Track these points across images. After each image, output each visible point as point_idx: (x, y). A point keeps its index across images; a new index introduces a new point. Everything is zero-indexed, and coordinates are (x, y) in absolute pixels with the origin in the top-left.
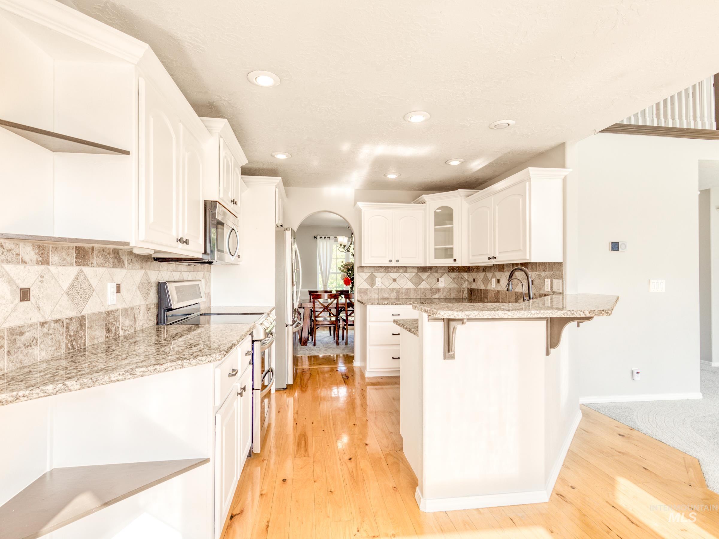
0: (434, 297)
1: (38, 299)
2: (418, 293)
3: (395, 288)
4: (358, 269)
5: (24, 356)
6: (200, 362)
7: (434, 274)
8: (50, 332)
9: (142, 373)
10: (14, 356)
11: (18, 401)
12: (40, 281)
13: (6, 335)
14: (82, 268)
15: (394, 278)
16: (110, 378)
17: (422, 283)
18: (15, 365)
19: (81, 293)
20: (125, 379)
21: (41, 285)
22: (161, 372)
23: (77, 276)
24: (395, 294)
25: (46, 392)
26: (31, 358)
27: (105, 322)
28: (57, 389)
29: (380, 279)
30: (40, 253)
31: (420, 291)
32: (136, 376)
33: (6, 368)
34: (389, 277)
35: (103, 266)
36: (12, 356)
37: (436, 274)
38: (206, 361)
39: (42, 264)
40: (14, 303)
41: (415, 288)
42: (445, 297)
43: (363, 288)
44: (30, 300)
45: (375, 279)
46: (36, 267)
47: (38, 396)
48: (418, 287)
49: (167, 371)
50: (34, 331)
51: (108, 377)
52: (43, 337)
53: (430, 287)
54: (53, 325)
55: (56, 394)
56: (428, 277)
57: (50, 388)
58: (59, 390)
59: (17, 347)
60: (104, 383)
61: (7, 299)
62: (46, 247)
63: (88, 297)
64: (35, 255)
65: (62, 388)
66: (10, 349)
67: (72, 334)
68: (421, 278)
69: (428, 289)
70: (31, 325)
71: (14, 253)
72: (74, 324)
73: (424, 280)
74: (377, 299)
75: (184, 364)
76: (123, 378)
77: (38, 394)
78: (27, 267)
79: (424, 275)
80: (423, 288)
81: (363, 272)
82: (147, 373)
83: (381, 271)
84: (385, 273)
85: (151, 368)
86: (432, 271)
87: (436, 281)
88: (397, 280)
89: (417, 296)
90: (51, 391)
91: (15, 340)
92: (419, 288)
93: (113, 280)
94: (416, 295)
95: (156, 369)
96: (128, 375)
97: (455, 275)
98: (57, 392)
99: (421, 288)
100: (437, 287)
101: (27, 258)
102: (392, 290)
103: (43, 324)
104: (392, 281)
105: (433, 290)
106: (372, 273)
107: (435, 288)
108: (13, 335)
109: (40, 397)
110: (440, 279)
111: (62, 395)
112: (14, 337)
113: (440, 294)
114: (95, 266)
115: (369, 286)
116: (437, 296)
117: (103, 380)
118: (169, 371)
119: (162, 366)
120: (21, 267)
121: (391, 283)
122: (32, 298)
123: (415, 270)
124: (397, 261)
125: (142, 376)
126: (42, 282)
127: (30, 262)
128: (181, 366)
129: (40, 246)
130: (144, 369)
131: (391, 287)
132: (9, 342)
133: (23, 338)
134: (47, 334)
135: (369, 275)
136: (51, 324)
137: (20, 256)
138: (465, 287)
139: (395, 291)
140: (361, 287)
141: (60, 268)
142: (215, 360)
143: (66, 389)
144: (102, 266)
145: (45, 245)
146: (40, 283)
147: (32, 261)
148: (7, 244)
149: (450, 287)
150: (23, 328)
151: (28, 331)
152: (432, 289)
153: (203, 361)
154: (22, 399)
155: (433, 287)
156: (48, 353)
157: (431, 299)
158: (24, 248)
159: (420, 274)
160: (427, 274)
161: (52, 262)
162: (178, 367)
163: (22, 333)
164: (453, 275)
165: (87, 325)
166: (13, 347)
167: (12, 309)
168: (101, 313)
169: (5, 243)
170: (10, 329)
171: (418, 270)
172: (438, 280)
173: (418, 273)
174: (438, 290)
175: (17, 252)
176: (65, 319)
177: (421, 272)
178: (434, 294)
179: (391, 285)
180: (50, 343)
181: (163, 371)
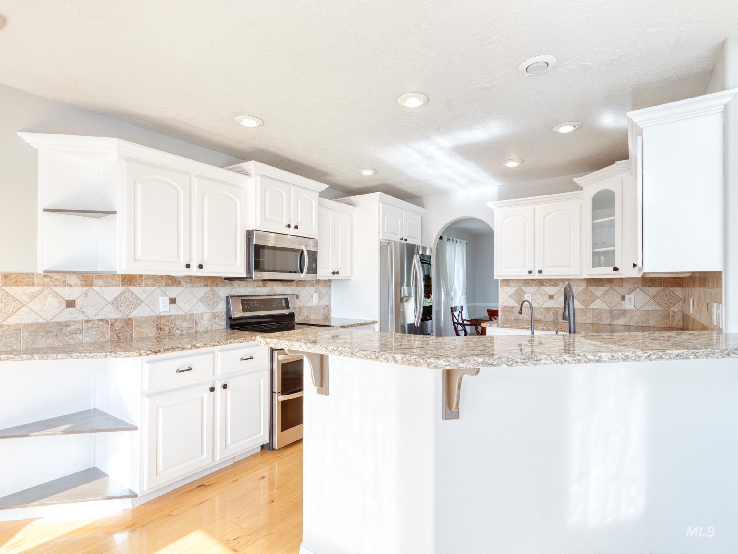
0: (616, 322)
1: (82, 307)
2: (588, 315)
3: (552, 308)
4: (501, 282)
5: (70, 339)
6: (119, 356)
7: (617, 289)
8: (94, 326)
9: (77, 357)
10: (61, 338)
11: (9, 360)
12: (85, 296)
13: (54, 325)
14: (129, 287)
15: (550, 294)
16: (57, 356)
17: (595, 302)
18: (62, 343)
19: (127, 303)
20: (66, 359)
21: (85, 298)
22: (89, 358)
23: (123, 292)
24: (552, 315)
25: (22, 358)
26: (76, 340)
27: (156, 324)
28: (28, 358)
29: (530, 295)
30: (84, 280)
31: (591, 313)
32: (73, 358)
33: (54, 344)
34: (543, 293)
35: (153, 286)
36: (59, 337)
37: (620, 290)
38: (124, 356)
39: (86, 286)
40: (61, 309)
41: (583, 309)
42: (637, 323)
43: (507, 306)
44: (75, 306)
45: (524, 295)
46: (81, 288)
47: (17, 359)
48: (589, 307)
49: (94, 358)
50: (79, 325)
51: (55, 356)
52: (87, 329)
53: (608, 308)
54: (97, 322)
55: (27, 360)
56: (605, 293)
57: (24, 356)
58: (29, 358)
59: (63, 333)
60: (53, 359)
61: (55, 306)
62: (90, 276)
63: (135, 306)
64: (79, 281)
65: (31, 357)
66: (57, 334)
67: (117, 329)
68: (592, 294)
69: (605, 310)
70: (76, 321)
71: (61, 281)
72: (119, 323)
73: (598, 298)
74: (527, 320)
75: (108, 355)
76: (65, 357)
77: (18, 358)
78: (72, 289)
79: (599, 291)
80: (598, 309)
81: (508, 286)
82: (80, 357)
83: (531, 284)
84: (538, 287)
85: (83, 354)
86: (612, 285)
87: (620, 300)
88: (555, 297)
89: (586, 320)
90: (25, 358)
91: (62, 329)
92: (590, 309)
93: (166, 295)
94: (584, 318)
95: (86, 355)
96: (68, 356)
97: (656, 291)
98: (28, 359)
99: (593, 309)
100: (622, 308)
101: (72, 283)
102: (548, 309)
103: (87, 322)
104: (548, 298)
105: (613, 313)
106: (520, 287)
107: (617, 310)
108: (60, 326)
109: (19, 360)
110: (627, 297)
111: (30, 361)
112: (61, 327)
113: (627, 319)
114: (144, 286)
115: (516, 303)
116: (621, 321)
117: (52, 357)
118: (95, 358)
119: (91, 354)
120: (68, 288)
121: (545, 300)
122: (77, 306)
123: (584, 284)
124: (540, 272)
125: (77, 358)
126: (86, 297)
127: (75, 285)
128: (104, 356)
129: (84, 276)
130: (78, 354)
131: (547, 305)
132: (57, 330)
133: (69, 329)
134: (91, 327)
135: (515, 290)
136: (95, 322)
137: (67, 282)
138: (676, 310)
139: (551, 312)
140: (506, 304)
141: (104, 288)
142: (132, 356)
143: (33, 358)
144: (151, 285)
145: (89, 274)
146: (84, 298)
147: (77, 285)
148: (54, 276)
149: (646, 308)
150: (69, 323)
151: (73, 325)
152: (613, 310)
153: (121, 355)
154: (11, 359)
155: (615, 308)
156: (92, 339)
157: (611, 325)
158: (70, 277)
159: (591, 289)
160: (603, 289)
161: (96, 285)
162: (101, 356)
163: (67, 326)
164: (653, 291)
165: (134, 324)
166: (60, 333)
167: (59, 311)
168: (151, 317)
169: (53, 275)
170: (57, 323)
171: (588, 283)
172: (623, 298)
173: (589, 288)
174: (623, 313)
175: (64, 280)
176: (110, 320)
177: (592, 286)
178: (616, 319)
179: (546, 303)
180: (94, 333)
181: (91, 358)
